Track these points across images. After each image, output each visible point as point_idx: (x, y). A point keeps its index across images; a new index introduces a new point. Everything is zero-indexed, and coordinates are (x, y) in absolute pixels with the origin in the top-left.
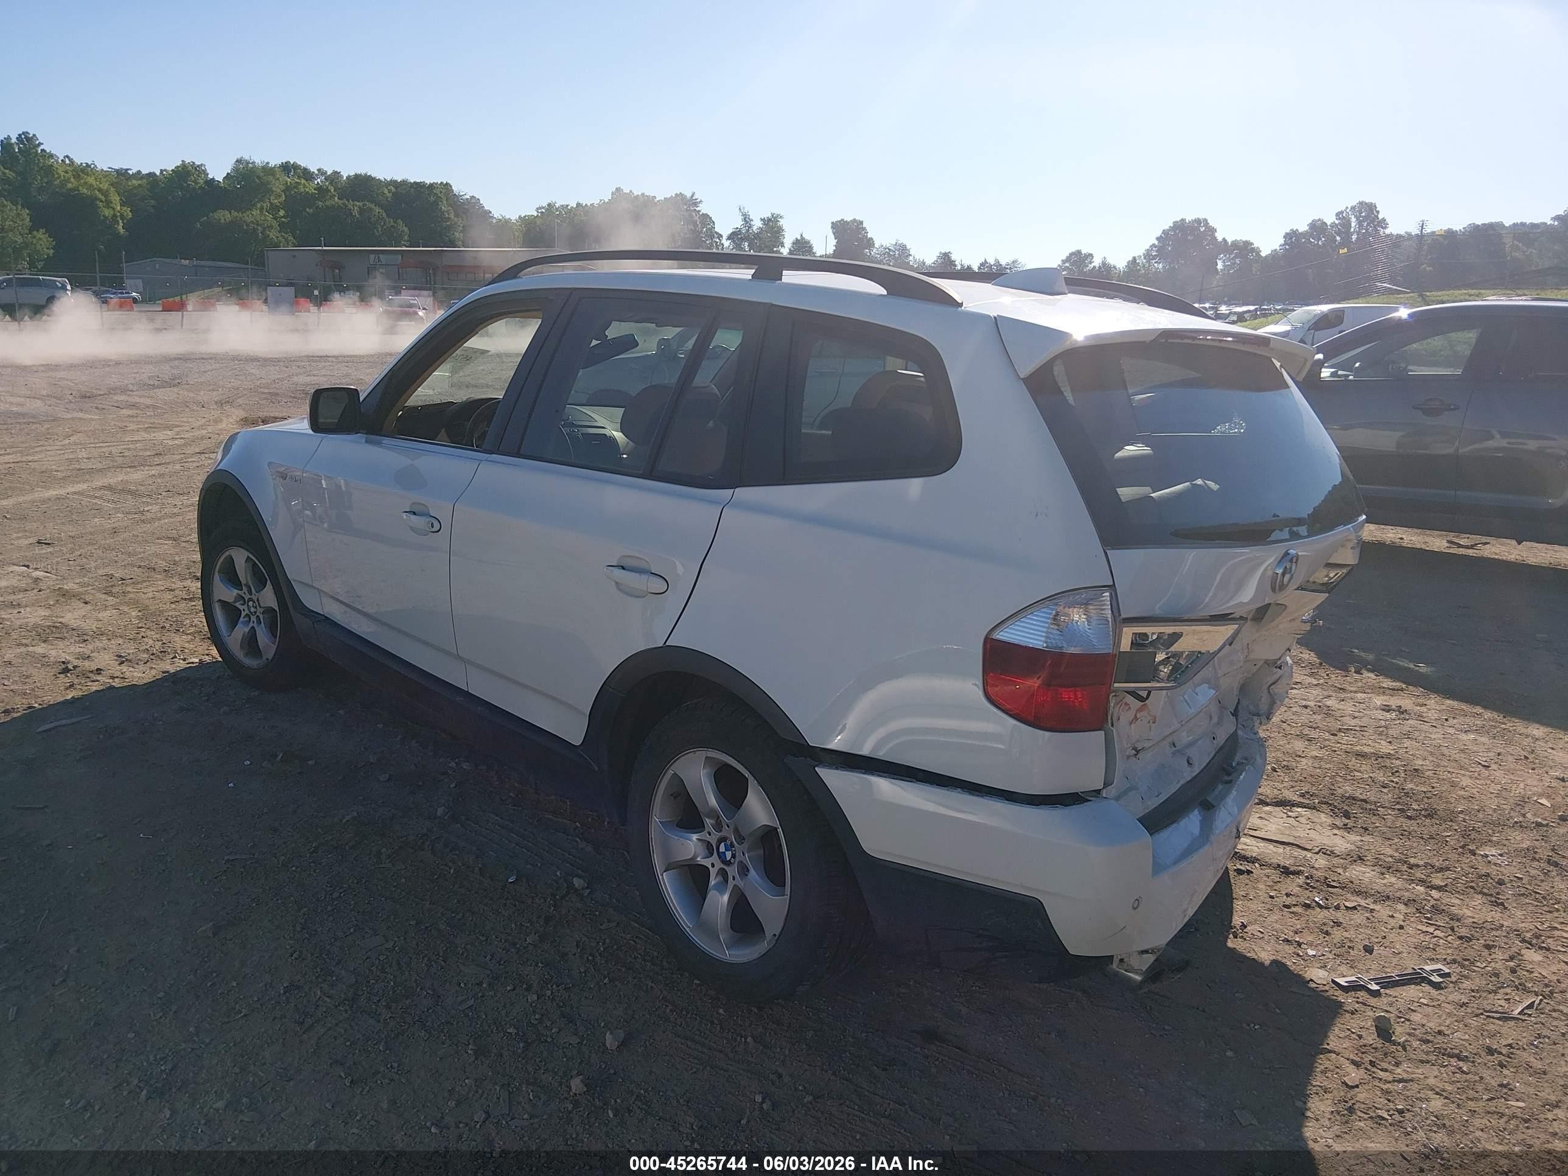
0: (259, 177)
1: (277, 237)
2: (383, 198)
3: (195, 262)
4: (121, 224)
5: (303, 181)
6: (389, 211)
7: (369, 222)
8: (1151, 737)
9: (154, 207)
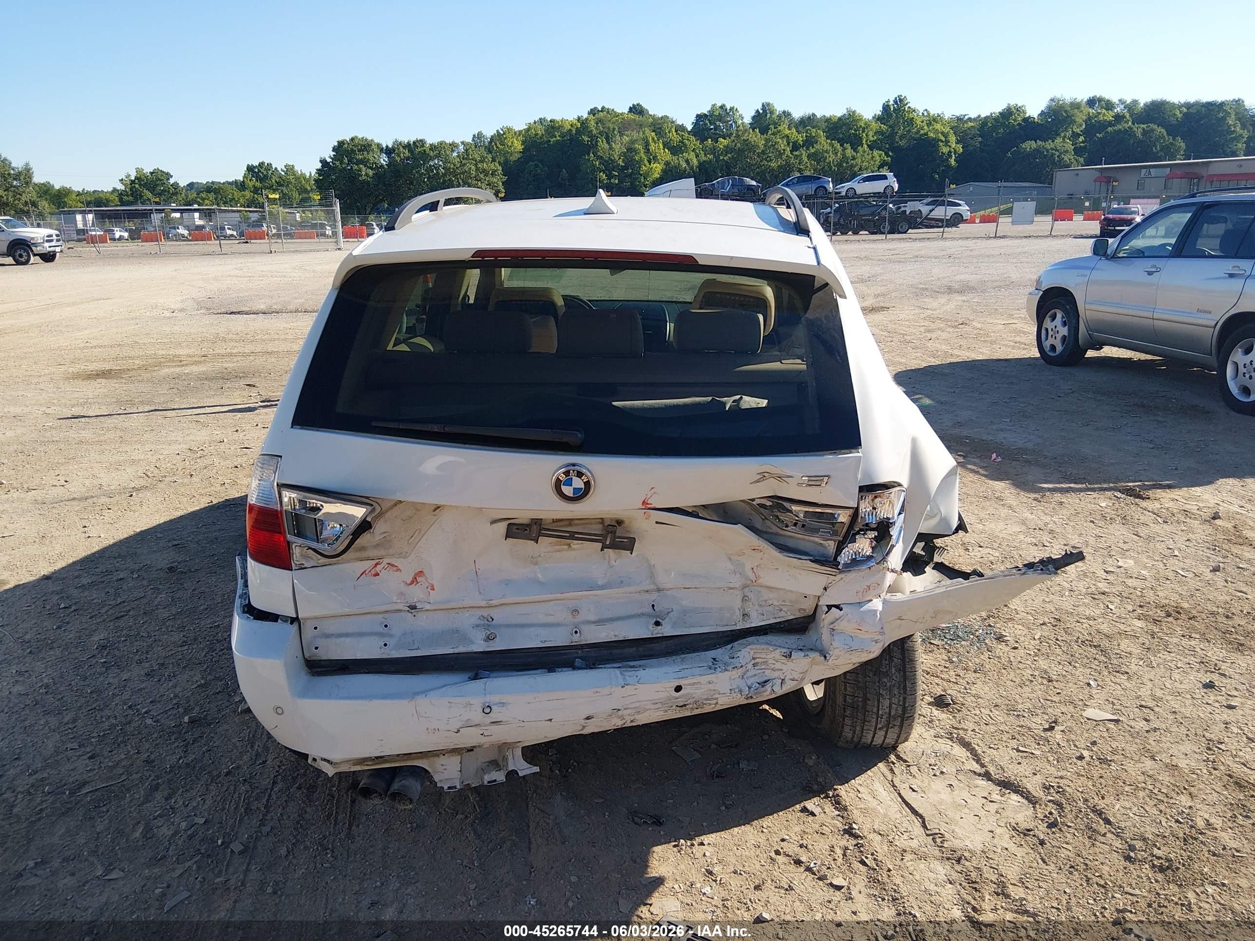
0: (1066, 111)
1: (1070, 160)
2: (1172, 119)
3: (999, 184)
4: (954, 158)
5: (1104, 111)
6: (1172, 130)
7: (1150, 141)
8: (432, 601)
9: (980, 143)
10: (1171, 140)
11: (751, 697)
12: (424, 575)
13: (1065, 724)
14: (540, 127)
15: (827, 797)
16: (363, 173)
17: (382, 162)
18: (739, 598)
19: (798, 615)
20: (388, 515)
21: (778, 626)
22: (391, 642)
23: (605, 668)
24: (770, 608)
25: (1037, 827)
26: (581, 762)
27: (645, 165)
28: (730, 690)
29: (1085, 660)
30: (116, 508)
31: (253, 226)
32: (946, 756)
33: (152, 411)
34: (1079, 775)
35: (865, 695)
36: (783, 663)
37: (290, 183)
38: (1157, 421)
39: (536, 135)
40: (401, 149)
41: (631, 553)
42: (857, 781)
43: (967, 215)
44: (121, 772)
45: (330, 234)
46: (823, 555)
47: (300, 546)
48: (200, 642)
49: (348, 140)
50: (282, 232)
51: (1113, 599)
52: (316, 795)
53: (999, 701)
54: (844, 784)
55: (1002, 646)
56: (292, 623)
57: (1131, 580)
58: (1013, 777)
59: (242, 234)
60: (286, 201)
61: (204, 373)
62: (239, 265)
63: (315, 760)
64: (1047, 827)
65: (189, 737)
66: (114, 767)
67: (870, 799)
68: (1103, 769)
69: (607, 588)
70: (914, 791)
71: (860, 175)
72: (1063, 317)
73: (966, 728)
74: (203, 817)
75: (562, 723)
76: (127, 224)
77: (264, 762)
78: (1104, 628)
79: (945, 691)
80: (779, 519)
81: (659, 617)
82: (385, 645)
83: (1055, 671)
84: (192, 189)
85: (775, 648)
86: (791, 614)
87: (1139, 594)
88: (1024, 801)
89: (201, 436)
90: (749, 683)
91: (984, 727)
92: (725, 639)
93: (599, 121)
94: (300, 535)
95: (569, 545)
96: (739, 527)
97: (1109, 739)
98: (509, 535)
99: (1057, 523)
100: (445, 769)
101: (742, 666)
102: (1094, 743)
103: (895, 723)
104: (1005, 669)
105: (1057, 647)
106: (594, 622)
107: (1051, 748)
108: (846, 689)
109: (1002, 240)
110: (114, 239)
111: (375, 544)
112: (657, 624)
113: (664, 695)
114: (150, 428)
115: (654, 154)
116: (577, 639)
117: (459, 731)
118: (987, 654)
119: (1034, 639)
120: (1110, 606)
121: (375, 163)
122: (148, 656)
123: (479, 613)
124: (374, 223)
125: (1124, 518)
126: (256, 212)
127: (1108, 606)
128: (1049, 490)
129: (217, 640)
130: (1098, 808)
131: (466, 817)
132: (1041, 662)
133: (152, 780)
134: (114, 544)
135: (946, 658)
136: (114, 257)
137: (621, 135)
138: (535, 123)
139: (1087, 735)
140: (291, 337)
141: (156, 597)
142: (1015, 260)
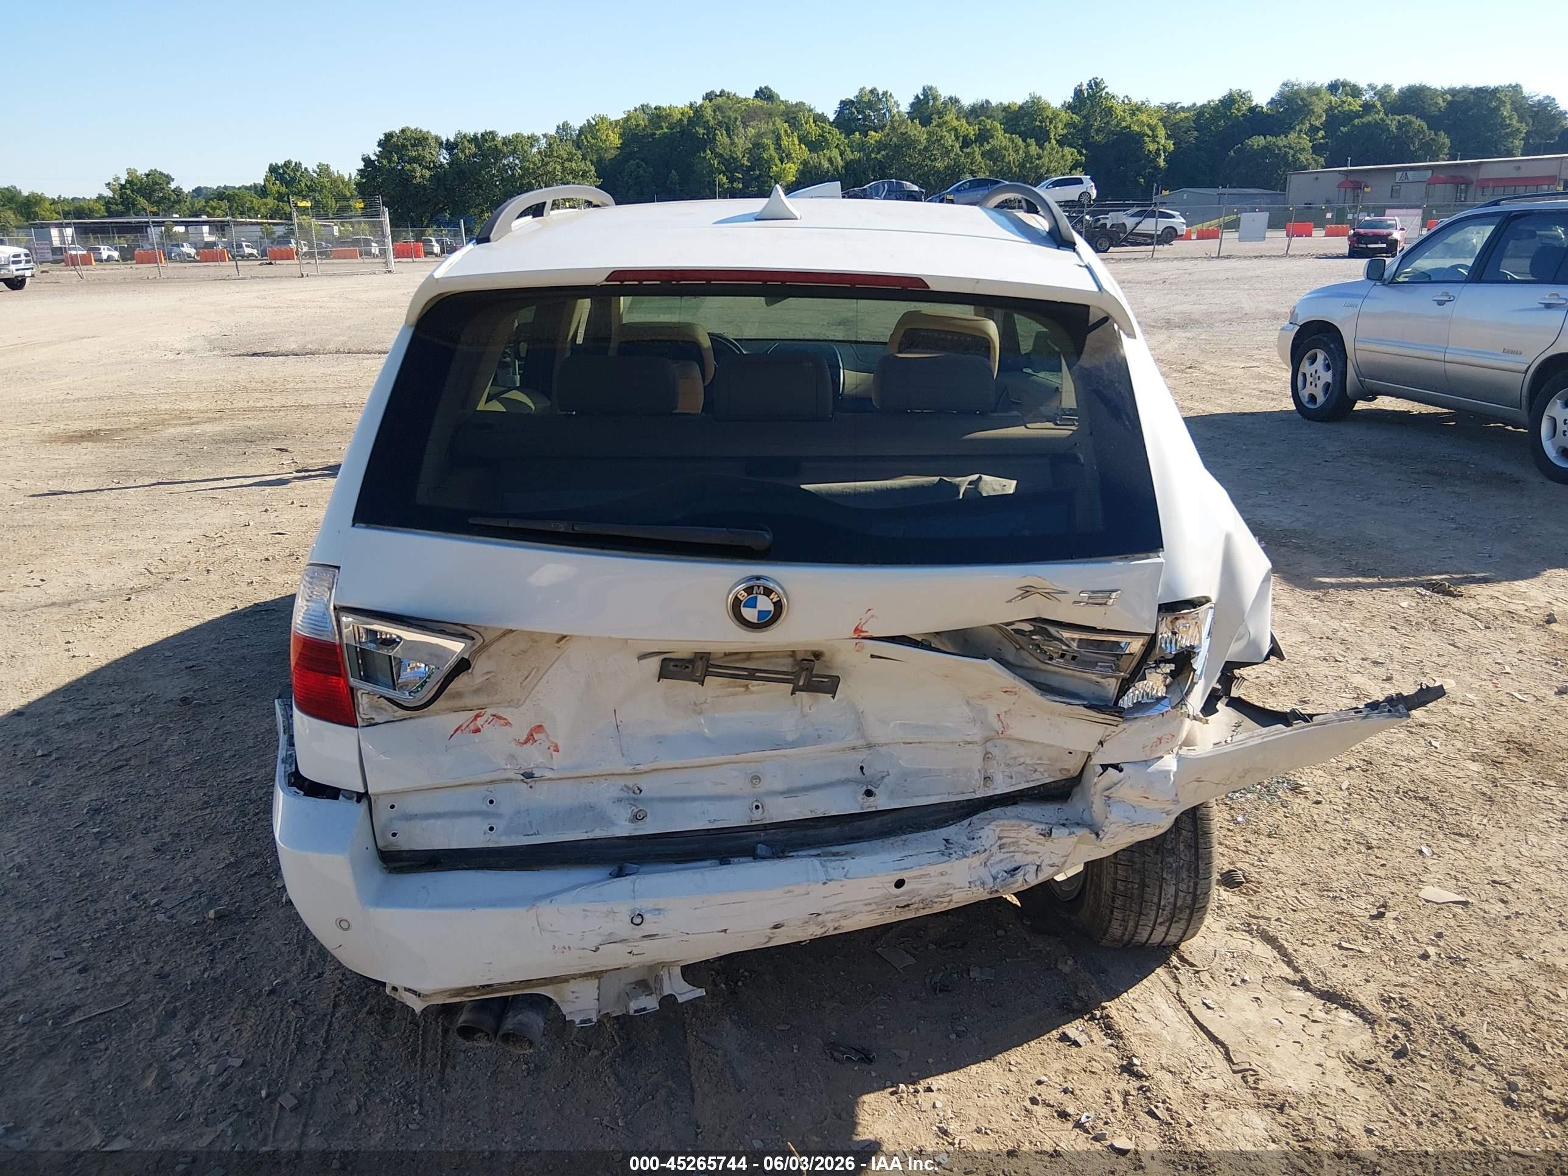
0: (1302, 99)
1: (1307, 160)
2: (1433, 108)
3: (1220, 190)
4: (1163, 157)
5: (1350, 99)
6: (1435, 122)
7: (1406, 136)
8: (555, 767)
9: (1196, 138)
10: (1433, 135)
11: (997, 891)
12: (544, 731)
13: (1397, 908)
14: (642, 116)
15: (1093, 1018)
16: (418, 174)
17: (442, 160)
18: (981, 755)
19: (1059, 777)
20: (492, 648)
21: (1030, 792)
22: (500, 825)
23: (798, 856)
24: (1021, 768)
25: (1380, 1058)
26: (754, 972)
27: (776, 165)
28: (970, 883)
29: (1412, 819)
30: (109, 617)
31: (279, 243)
32: (1247, 957)
33: (154, 484)
34: (1426, 982)
35: (1143, 880)
36: (1039, 844)
37: (323, 187)
38: (1454, 492)
39: (638, 126)
40: (466, 143)
41: (834, 698)
42: (1130, 995)
43: (1182, 229)
44: (124, 991)
45: (377, 252)
46: (1099, 698)
47: (368, 694)
48: (227, 803)
49: (397, 132)
50: (316, 250)
51: (1437, 734)
52: (394, 1023)
53: (1306, 878)
54: (1113, 999)
55: (1299, 799)
56: (358, 801)
57: (1455, 707)
58: (1340, 986)
59: (264, 253)
60: (319, 210)
61: (221, 434)
62: (262, 293)
63: (395, 989)
64: (1393, 1057)
65: (217, 939)
66: (113, 984)
67: (1152, 1021)
68: (1456, 972)
69: (799, 746)
70: (1209, 1008)
71: (1047, 178)
72: (1325, 359)
73: (1268, 916)
74: (239, 1057)
75: (741, 935)
76: (117, 240)
77: (320, 975)
78: (1430, 772)
79: (1233, 863)
80: (1041, 650)
81: (869, 783)
82: (491, 829)
83: (1374, 834)
84: (199, 195)
85: (1029, 823)
86: (1050, 776)
87: (1469, 725)
88: (1357, 1019)
89: (219, 517)
90: (994, 872)
91: (1291, 914)
92: (961, 811)
93: (717, 109)
94: (367, 678)
95: (747, 686)
96: (990, 663)
97: (1458, 929)
98: (663, 674)
99: (1349, 629)
100: (577, 998)
101: (985, 850)
102: (1440, 935)
103: (1181, 916)
104: (1308, 831)
105: (1372, 800)
106: (783, 793)
107: (1384, 944)
108: (1116, 873)
109: (1226, 261)
110: (101, 261)
111: (475, 687)
112: (869, 793)
113: (880, 892)
114: (153, 508)
115: (787, 152)
116: (758, 817)
117: (597, 949)
118: (1281, 811)
119: (1341, 789)
120: (1433, 743)
121: (433, 162)
122: (157, 823)
123: (622, 782)
124: (433, 239)
125: (1434, 623)
126: (282, 224)
127: (1430, 743)
128: (1332, 586)
129: (250, 800)
130: (1459, 1029)
131: (603, 1054)
132: (1354, 822)
133: (168, 1003)
134: (109, 666)
135: (1228, 817)
136: (101, 283)
137: (745, 127)
138: (636, 110)
139: (1428, 924)
140: (331, 386)
141: (166, 740)
142: (1246, 287)
